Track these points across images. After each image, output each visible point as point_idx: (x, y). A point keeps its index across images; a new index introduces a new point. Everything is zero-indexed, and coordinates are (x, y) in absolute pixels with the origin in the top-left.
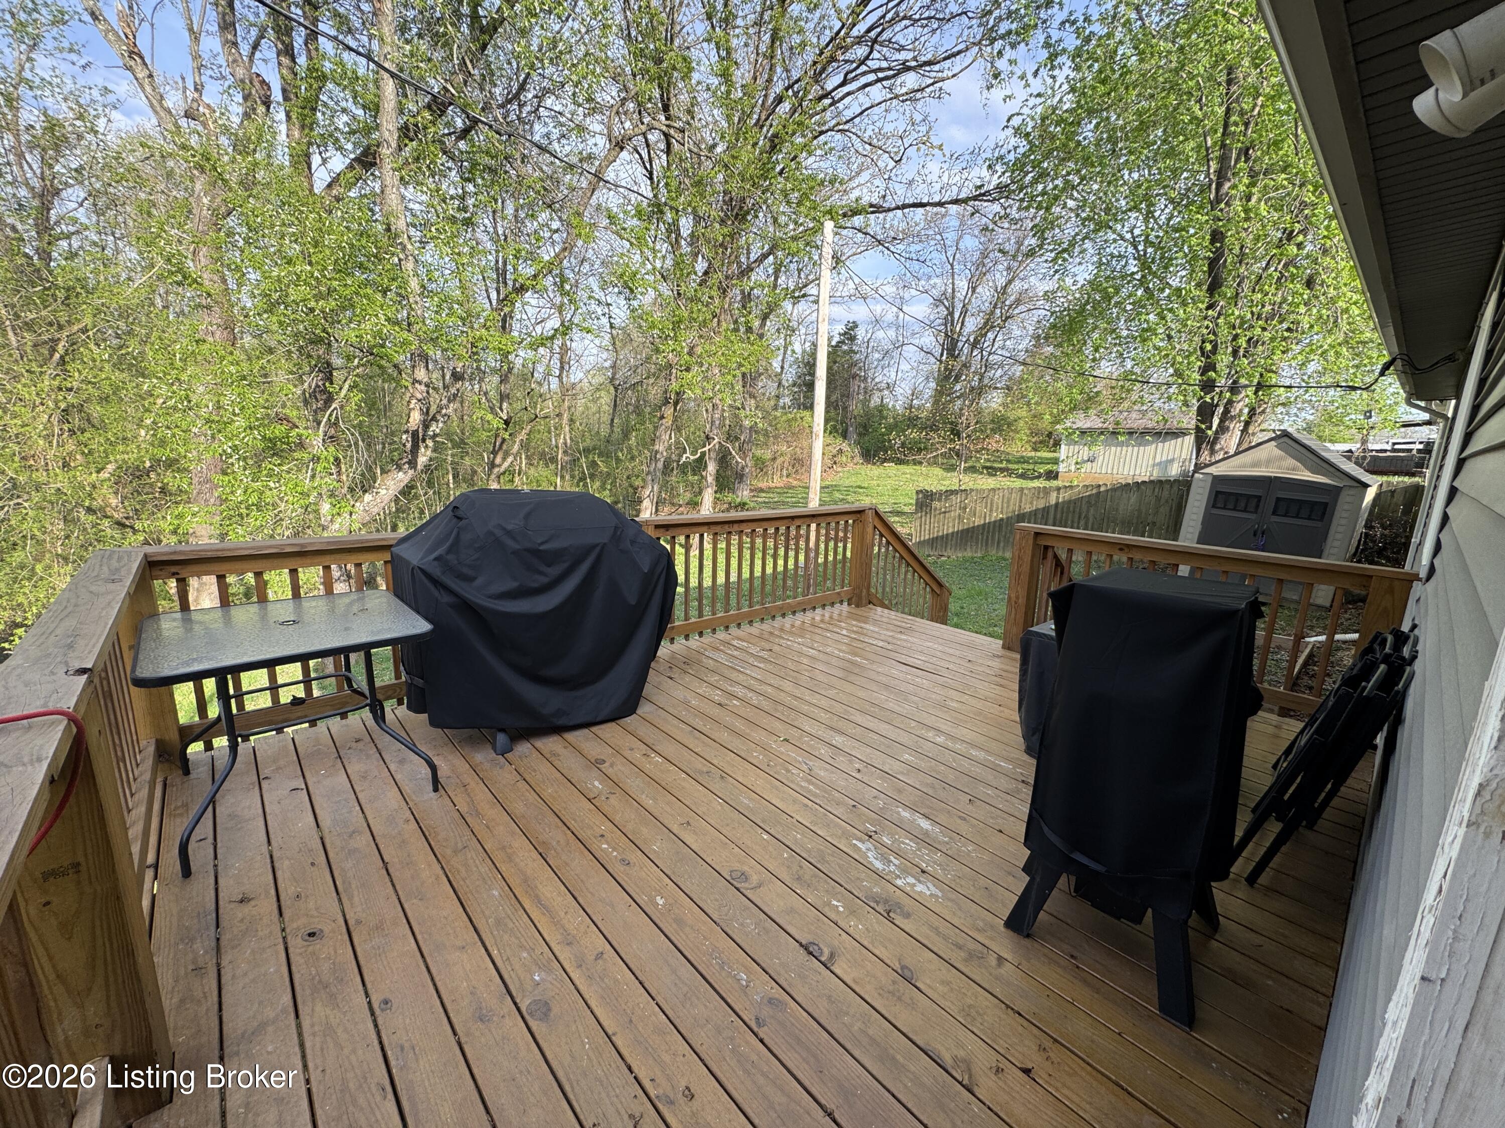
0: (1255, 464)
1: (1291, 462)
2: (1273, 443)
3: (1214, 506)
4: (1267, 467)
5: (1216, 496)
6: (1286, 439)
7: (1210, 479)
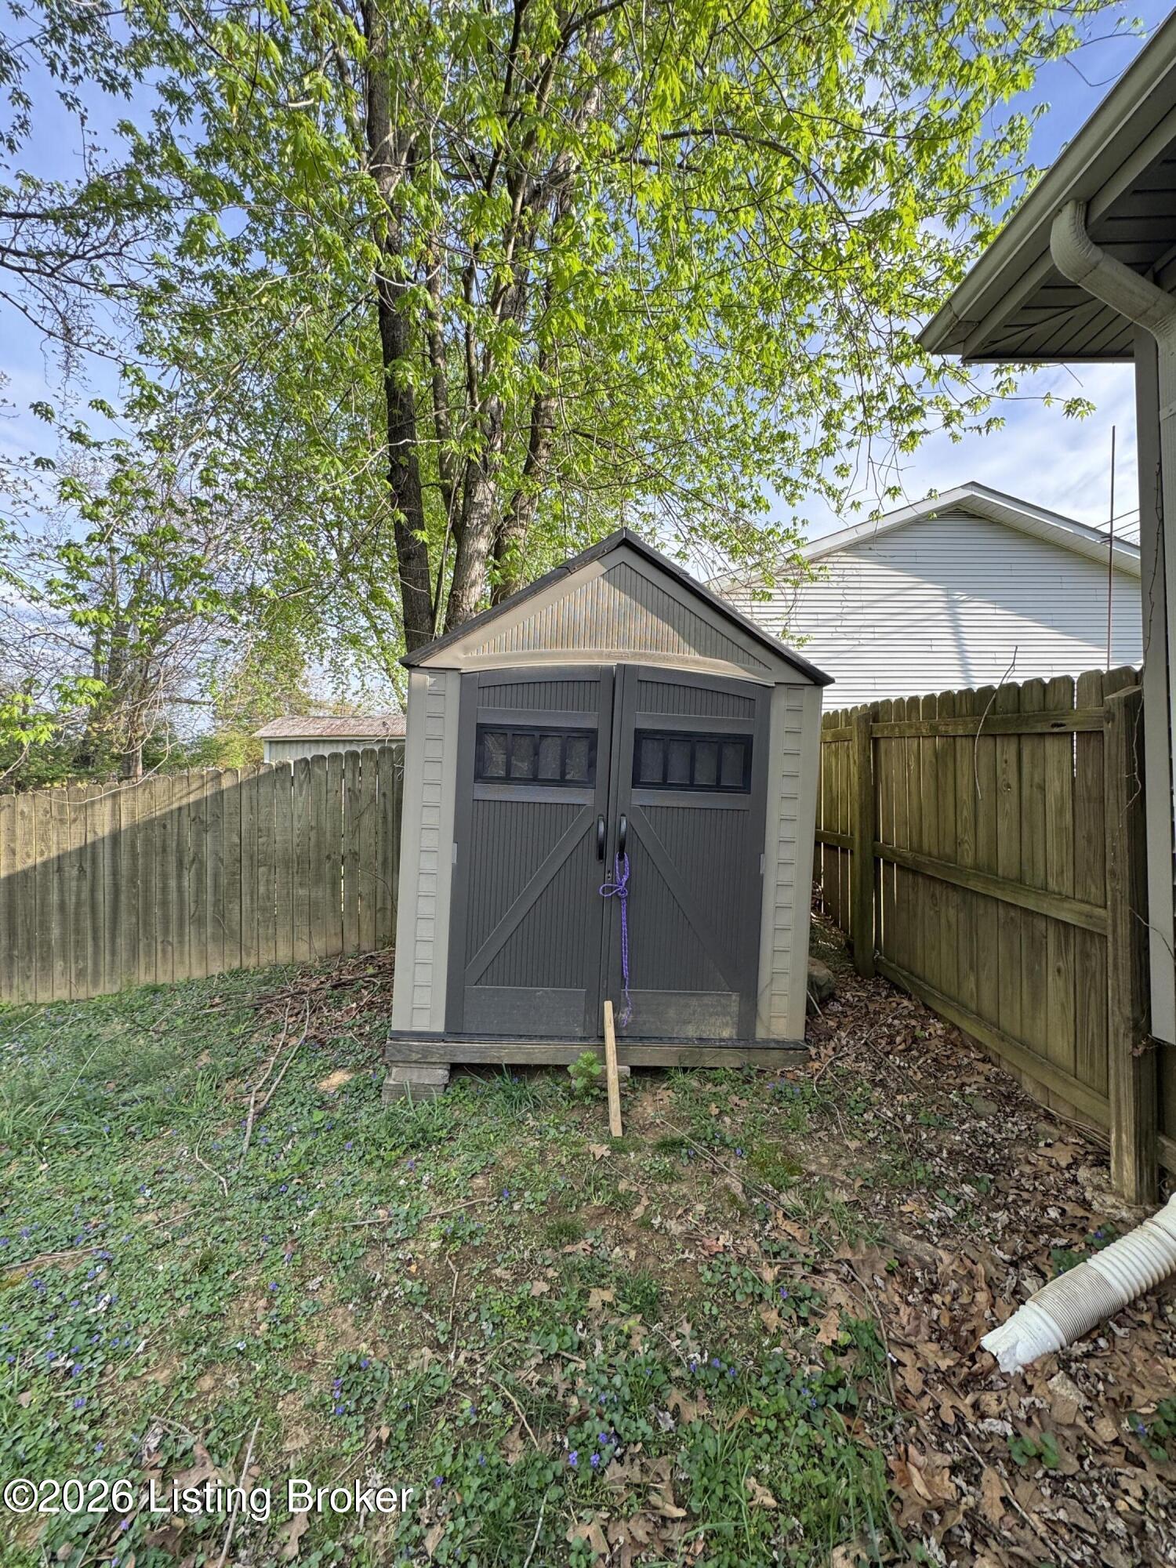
0: (564, 636)
1: (647, 623)
2: (596, 568)
3: (480, 776)
4: (593, 640)
5: (480, 741)
6: (624, 554)
7: (453, 686)
